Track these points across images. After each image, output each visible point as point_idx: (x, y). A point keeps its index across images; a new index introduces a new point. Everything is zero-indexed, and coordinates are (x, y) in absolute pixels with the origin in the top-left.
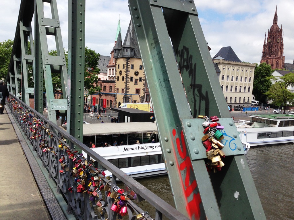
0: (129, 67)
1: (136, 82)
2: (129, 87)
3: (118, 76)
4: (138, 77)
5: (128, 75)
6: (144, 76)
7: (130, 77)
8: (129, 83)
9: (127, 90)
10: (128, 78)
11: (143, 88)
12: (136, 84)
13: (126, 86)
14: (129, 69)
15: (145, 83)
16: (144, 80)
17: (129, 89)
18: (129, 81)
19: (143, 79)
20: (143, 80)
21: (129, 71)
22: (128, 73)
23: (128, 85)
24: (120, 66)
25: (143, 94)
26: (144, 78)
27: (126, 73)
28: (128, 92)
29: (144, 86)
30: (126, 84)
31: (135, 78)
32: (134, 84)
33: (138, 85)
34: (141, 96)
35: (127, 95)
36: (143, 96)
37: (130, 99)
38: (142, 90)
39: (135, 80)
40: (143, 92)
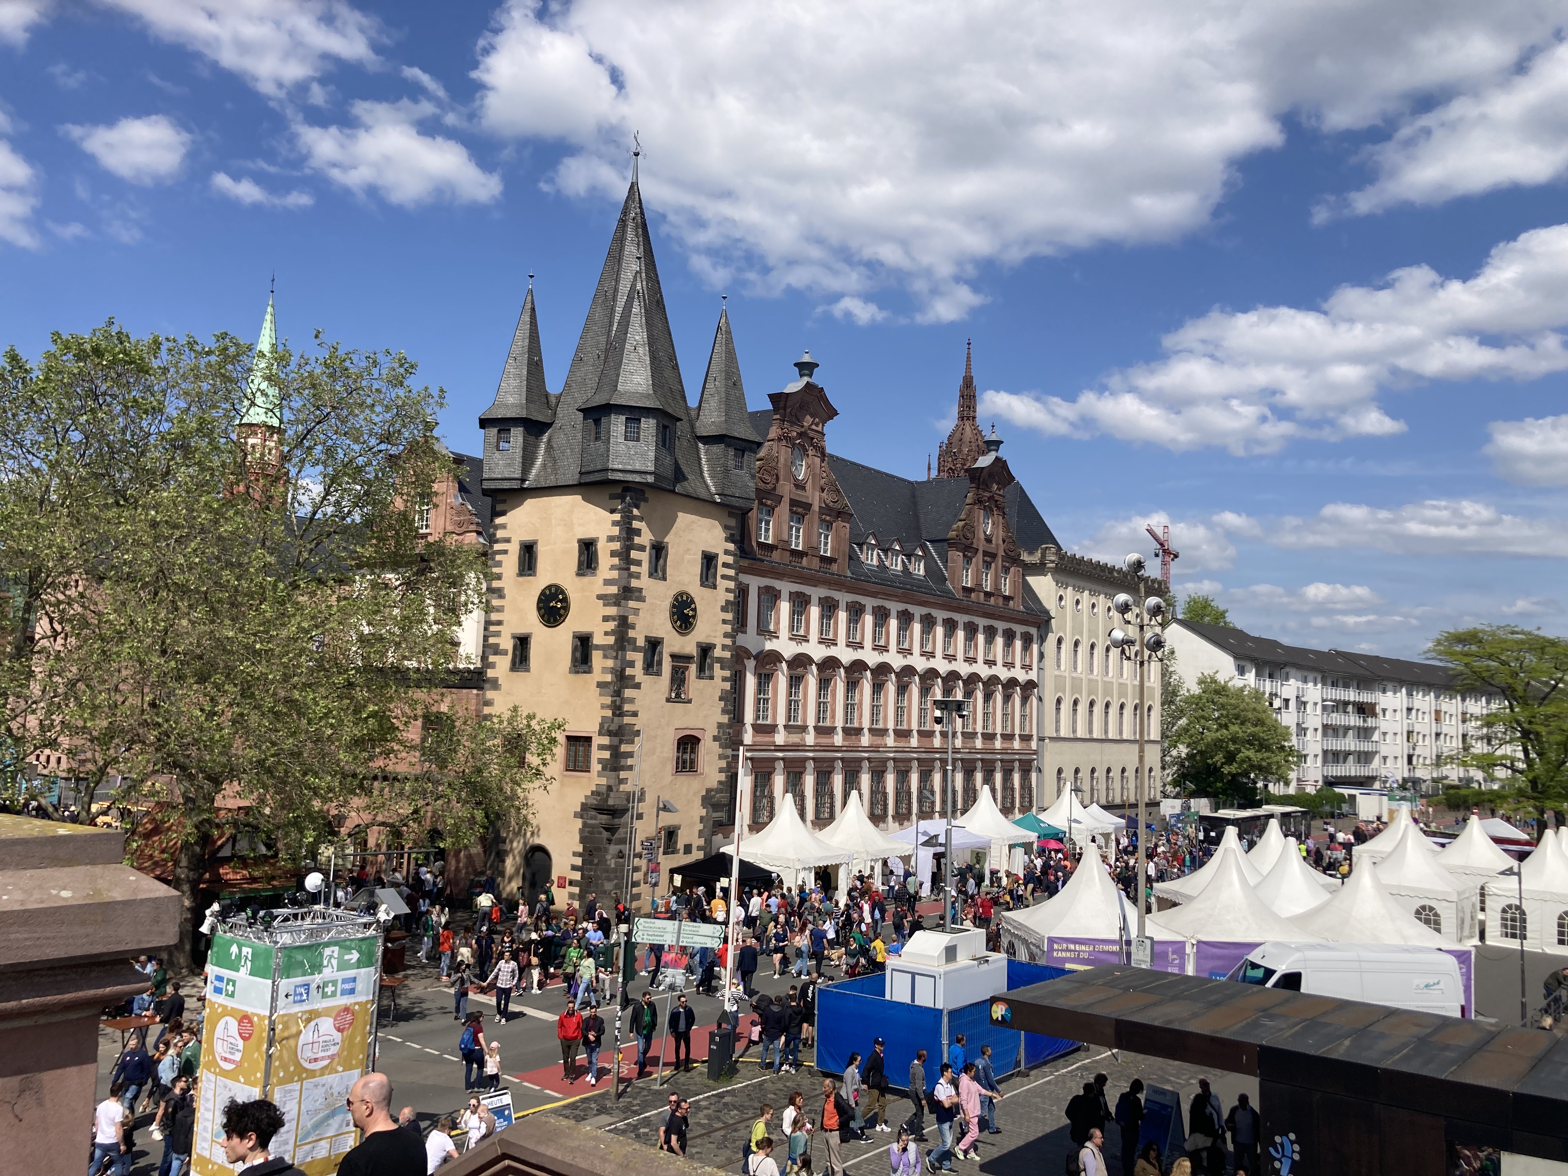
0: (640, 563)
1: (678, 680)
3: (522, 630)
4: (689, 643)
5: (633, 628)
6: (726, 635)
7: (641, 642)
8: (638, 686)
9: (624, 748)
10: (633, 645)
11: (720, 726)
12: (678, 695)
13: (618, 710)
14: (638, 576)
15: (728, 686)
16: (722, 664)
17: (638, 733)
18: (637, 671)
19: (718, 652)
20: (717, 666)
21: (639, 596)
22: (632, 604)
23: (632, 701)
24: (542, 551)
26: (723, 648)
27: (617, 604)
28: (630, 762)
29: (724, 712)
30: (618, 693)
31: (676, 650)
32: (667, 695)
33: (690, 701)
34: (708, 791)
35: (622, 787)
36: (718, 791)
37: (641, 816)
38: (715, 739)
39: (675, 662)
40: (720, 757)
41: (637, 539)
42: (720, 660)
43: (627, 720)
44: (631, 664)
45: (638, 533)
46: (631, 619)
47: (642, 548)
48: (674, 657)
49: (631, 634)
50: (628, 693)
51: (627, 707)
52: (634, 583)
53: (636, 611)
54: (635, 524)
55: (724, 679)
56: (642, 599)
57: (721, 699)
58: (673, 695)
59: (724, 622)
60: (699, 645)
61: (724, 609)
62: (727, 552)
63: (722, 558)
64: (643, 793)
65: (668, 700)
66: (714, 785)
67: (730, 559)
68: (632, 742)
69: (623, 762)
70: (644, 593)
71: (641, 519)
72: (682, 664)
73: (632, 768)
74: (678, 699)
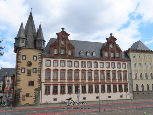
0: (20, 58)
1: (29, 73)
2: (20, 79)
4: (31, 68)
5: (19, 66)
6: (39, 67)
8: (20, 74)
9: (17, 83)
10: (19, 69)
11: (38, 79)
14: (20, 60)
15: (40, 74)
16: (39, 71)
17: (20, 81)
21: (20, 62)
22: (18, 63)
23: (19, 76)
25: (39, 86)
26: (39, 68)
28: (19, 84)
29: (39, 77)
32: (26, 75)
33: (31, 76)
34: (36, 89)
35: (17, 88)
36: (38, 88)
37: (21, 92)
38: (37, 81)
39: (28, 71)
40: (38, 84)
41: (19, 55)
42: (37, 70)
43: (18, 79)
44: (19, 71)
45: (20, 54)
46: (18, 65)
47: (21, 56)
48: (27, 70)
49: (19, 67)
50: (18, 75)
51: (18, 77)
52: (19, 61)
54: (19, 53)
55: (39, 73)
56: (21, 63)
59: (39, 65)
60: (33, 68)
62: (39, 55)
64: (21, 89)
67: (40, 56)
71: (20, 52)
72: (29, 71)
73: (19, 85)
74: (29, 76)
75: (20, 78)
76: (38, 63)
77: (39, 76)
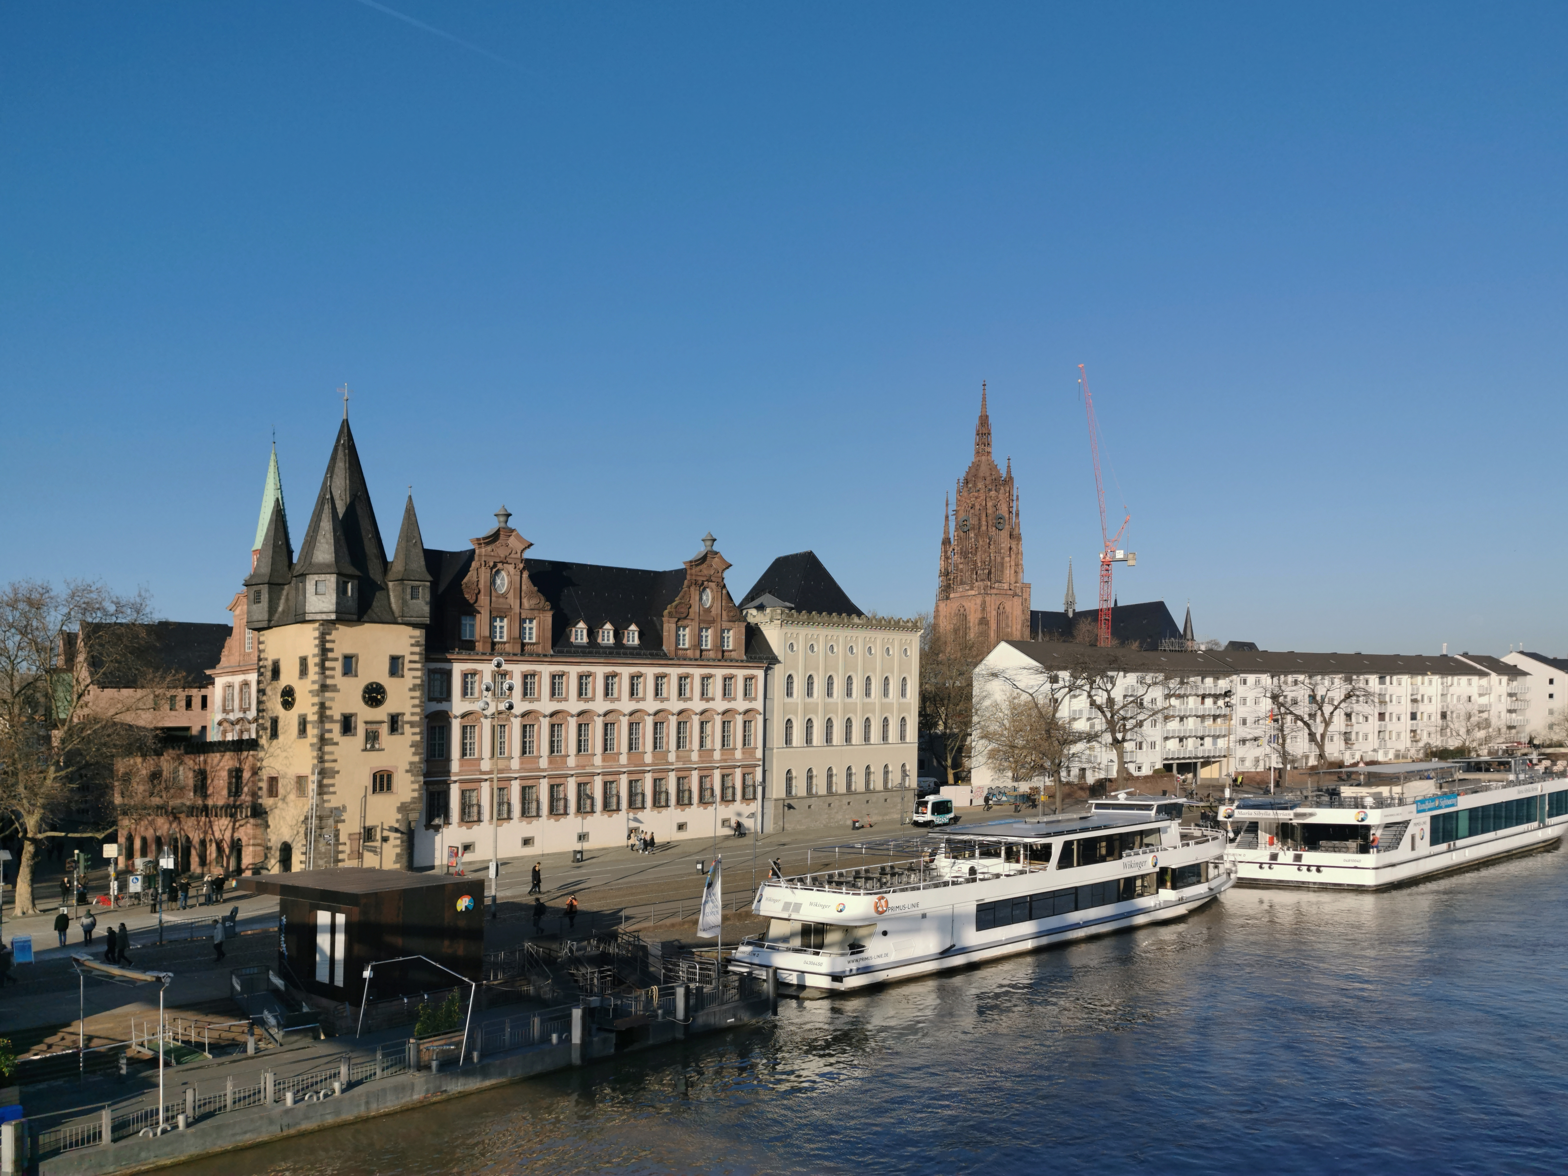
0: (333, 669)
1: (372, 737)
2: (337, 766)
3: (274, 714)
4: (381, 713)
5: (330, 708)
6: (414, 706)
7: (337, 717)
8: (337, 744)
9: (326, 781)
10: (331, 719)
11: (411, 763)
12: (373, 746)
13: (321, 760)
14: (333, 677)
15: (417, 737)
16: (412, 724)
17: (338, 772)
18: (336, 735)
19: (407, 718)
20: (407, 726)
21: (334, 688)
22: (327, 694)
23: (332, 753)
24: (282, 666)
25: (414, 790)
26: (413, 714)
27: (318, 695)
28: (332, 789)
29: (414, 754)
30: (320, 749)
31: (369, 719)
32: (362, 747)
33: (383, 750)
34: (402, 804)
35: (326, 805)
36: (411, 803)
37: (344, 821)
38: (407, 771)
39: (369, 726)
40: (412, 782)
41: (330, 655)
42: (408, 722)
43: (327, 765)
44: (330, 731)
45: (331, 650)
46: (327, 704)
47: (336, 659)
48: (366, 723)
49: (328, 712)
50: (327, 748)
51: (327, 757)
52: (329, 682)
53: (332, 699)
54: (328, 645)
55: (414, 734)
56: (338, 691)
57: (411, 746)
58: (369, 746)
59: (412, 698)
60: (389, 714)
61: (412, 690)
62: (412, 653)
63: (408, 658)
64: (344, 807)
65: (365, 750)
66: (409, 800)
67: (416, 658)
68: (333, 777)
69: (326, 790)
70: (338, 687)
71: (333, 641)
72: (374, 727)
73: (334, 793)
74: (373, 749)
75: (335, 761)
76: (410, 690)
77: (413, 749)
